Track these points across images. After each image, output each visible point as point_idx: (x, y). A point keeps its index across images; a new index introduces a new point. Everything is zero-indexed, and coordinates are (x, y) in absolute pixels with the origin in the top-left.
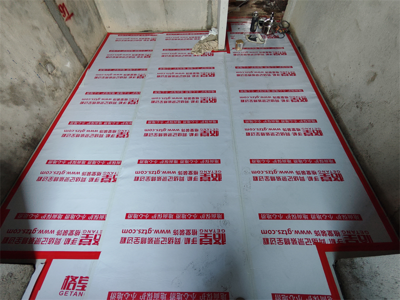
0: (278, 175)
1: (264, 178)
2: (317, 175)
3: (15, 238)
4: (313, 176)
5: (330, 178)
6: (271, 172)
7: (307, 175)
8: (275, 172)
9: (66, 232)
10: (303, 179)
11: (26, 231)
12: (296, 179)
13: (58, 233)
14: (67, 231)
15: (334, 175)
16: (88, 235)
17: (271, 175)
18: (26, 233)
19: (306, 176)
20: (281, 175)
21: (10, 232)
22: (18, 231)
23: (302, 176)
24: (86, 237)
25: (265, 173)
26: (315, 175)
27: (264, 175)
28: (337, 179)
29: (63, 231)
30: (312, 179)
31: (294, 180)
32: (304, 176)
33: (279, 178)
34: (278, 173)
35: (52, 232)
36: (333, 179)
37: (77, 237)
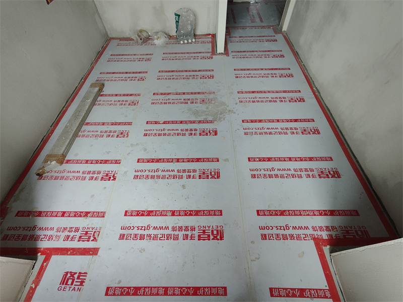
0: (276, 172)
1: (262, 175)
2: (315, 173)
3: (15, 235)
4: (311, 173)
5: (327, 175)
6: (269, 170)
7: (305, 173)
8: (273, 169)
9: (65, 229)
10: (300, 177)
11: (26, 228)
12: (293, 176)
13: (58, 231)
14: (67, 228)
15: (332, 173)
16: (88, 232)
17: (269, 173)
18: (26, 230)
19: (303, 174)
20: (279, 173)
21: (10, 230)
22: (18, 229)
23: (299, 173)
24: (85, 234)
25: (262, 170)
26: (313, 173)
27: (263, 172)
28: (334, 176)
29: (62, 228)
30: (309, 176)
31: (291, 177)
32: (302, 173)
33: (276, 176)
34: (276, 170)
35: (52, 229)
36: (330, 176)
37: (76, 234)
